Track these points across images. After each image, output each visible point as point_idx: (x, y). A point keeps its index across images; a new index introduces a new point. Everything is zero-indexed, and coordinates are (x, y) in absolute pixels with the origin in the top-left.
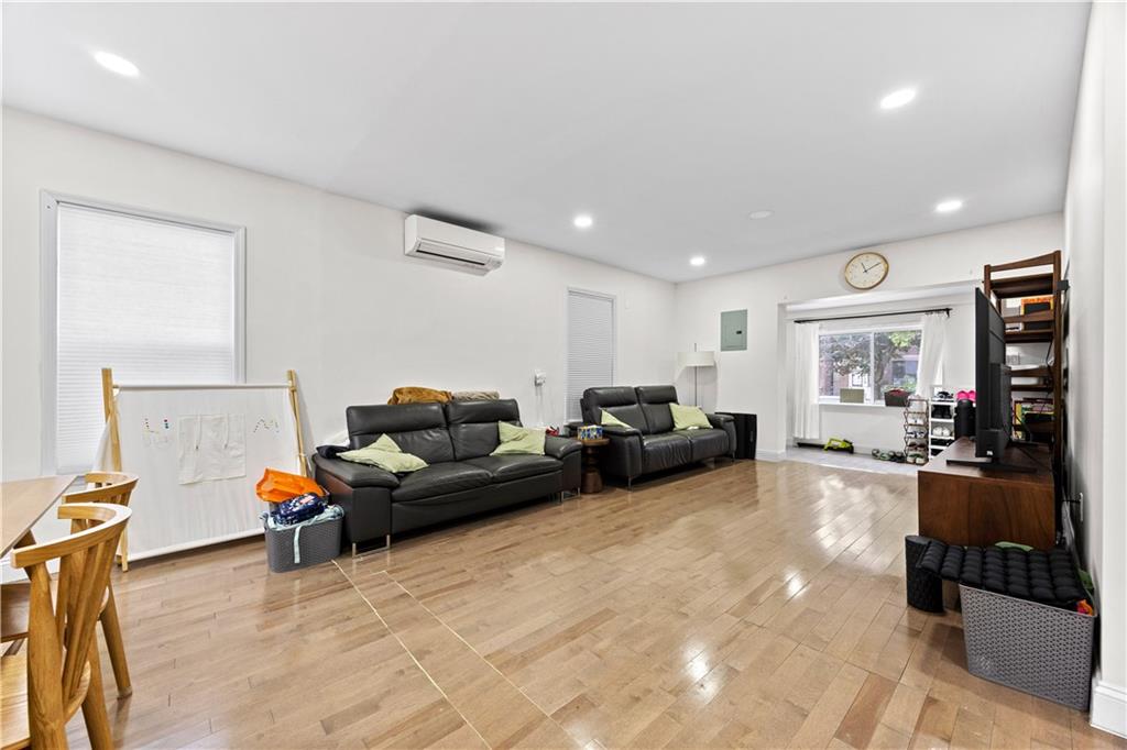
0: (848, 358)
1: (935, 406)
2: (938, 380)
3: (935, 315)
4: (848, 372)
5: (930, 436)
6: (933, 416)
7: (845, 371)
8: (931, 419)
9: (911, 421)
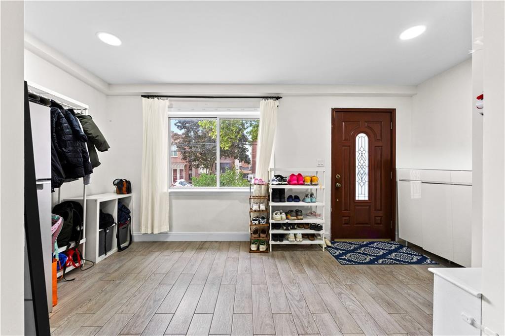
0: (198, 160)
1: (273, 189)
2: (271, 166)
3: (270, 101)
4: (198, 167)
5: (271, 221)
6: (273, 201)
7: (197, 167)
8: (271, 204)
9: (255, 207)
